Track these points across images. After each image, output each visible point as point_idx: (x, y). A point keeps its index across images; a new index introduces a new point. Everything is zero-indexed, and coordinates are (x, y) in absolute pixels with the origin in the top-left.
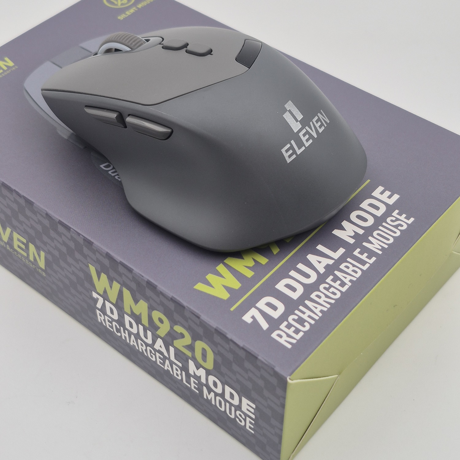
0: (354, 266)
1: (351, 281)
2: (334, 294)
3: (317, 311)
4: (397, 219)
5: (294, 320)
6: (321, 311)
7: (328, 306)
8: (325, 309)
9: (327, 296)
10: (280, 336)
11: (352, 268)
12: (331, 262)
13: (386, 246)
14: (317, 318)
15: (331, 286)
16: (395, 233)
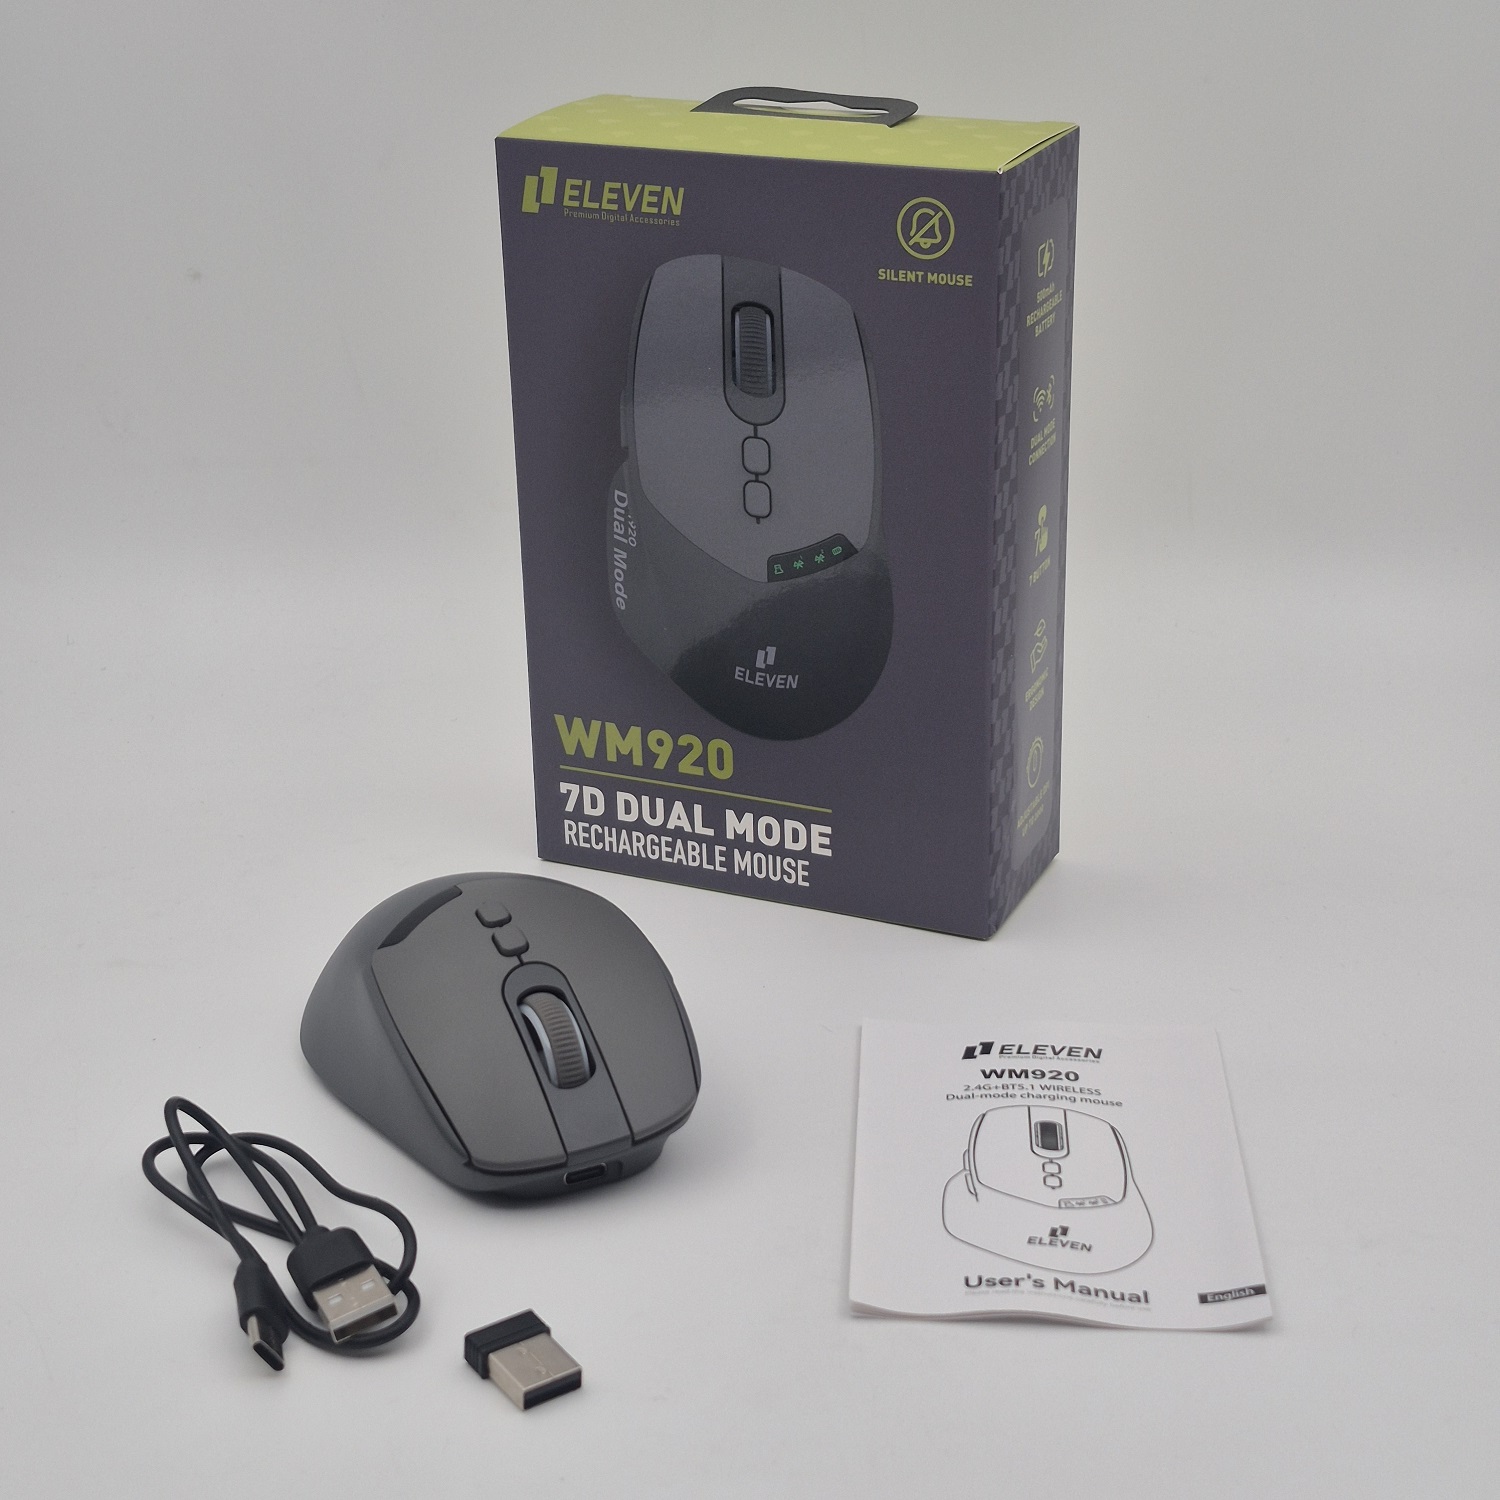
0: (700, 854)
1: (680, 860)
2: (653, 853)
3: (622, 847)
4: (795, 869)
5: (596, 830)
6: (625, 851)
7: (635, 854)
8: (630, 853)
9: (645, 847)
10: (570, 828)
11: (696, 853)
12: (688, 828)
13: (749, 874)
14: (615, 850)
15: (659, 845)
16: (775, 875)
